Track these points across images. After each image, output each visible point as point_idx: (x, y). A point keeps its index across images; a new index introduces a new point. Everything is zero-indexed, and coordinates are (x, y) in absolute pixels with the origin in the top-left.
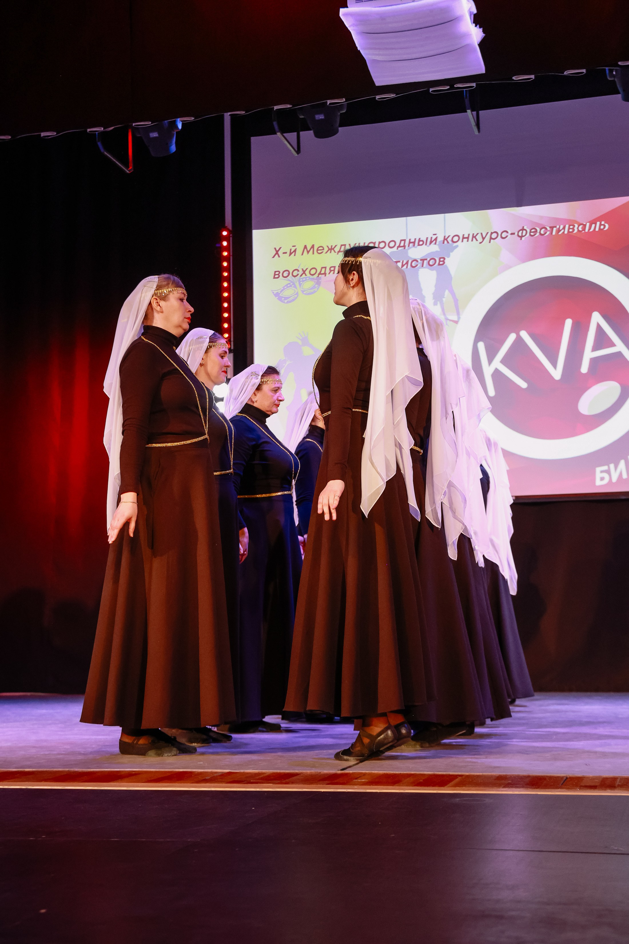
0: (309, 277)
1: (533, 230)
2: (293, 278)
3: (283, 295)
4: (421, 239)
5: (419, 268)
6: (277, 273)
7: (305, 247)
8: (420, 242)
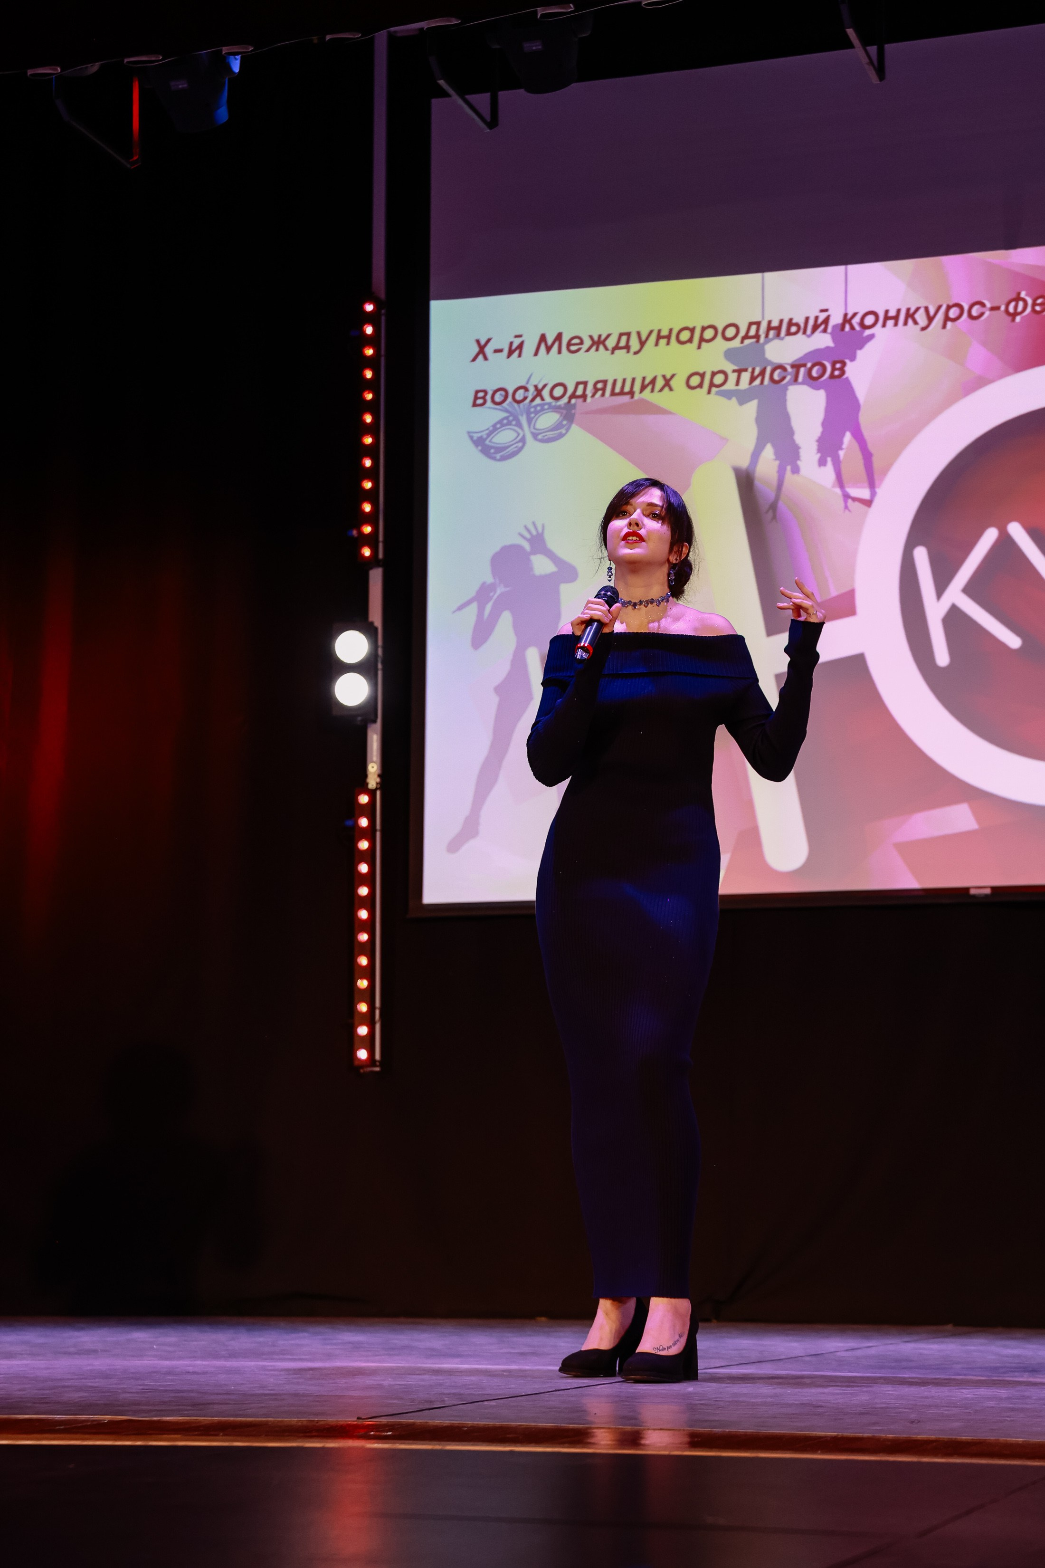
0: (549, 404)
1: (1039, 301)
2: (516, 405)
3: (492, 442)
4: (794, 321)
5: (789, 384)
6: (481, 395)
7: (543, 338)
8: (792, 328)
